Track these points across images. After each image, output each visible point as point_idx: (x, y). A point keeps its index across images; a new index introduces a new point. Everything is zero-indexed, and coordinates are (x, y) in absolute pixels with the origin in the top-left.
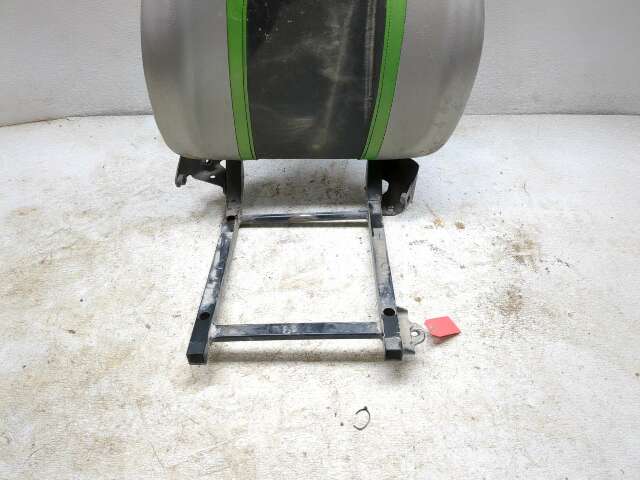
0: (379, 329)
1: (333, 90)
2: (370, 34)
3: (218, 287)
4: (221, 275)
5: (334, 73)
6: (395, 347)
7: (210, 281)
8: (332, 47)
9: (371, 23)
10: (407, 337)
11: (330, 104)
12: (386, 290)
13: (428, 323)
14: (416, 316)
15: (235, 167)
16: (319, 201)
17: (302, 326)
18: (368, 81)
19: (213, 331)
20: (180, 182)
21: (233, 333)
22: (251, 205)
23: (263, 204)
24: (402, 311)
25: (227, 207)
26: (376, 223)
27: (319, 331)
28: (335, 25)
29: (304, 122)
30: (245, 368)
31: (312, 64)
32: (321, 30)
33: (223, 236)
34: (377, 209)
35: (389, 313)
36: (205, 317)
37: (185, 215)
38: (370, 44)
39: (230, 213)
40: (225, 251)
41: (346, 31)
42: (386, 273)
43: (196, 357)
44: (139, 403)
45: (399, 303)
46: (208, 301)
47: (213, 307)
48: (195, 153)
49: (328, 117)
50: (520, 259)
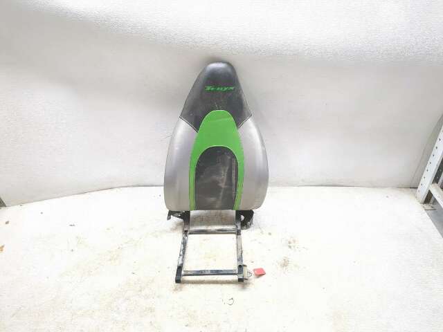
0: (237, 272)
1: (222, 190)
2: (234, 175)
3: (183, 257)
4: (184, 253)
5: (223, 185)
6: (241, 278)
7: (180, 255)
8: (222, 178)
9: (234, 171)
10: (246, 274)
11: (221, 194)
12: (240, 259)
13: (254, 270)
14: (250, 268)
15: (188, 213)
16: (218, 224)
17: (212, 271)
18: (234, 187)
19: (183, 273)
20: (169, 218)
21: (189, 273)
22: (193, 225)
23: (198, 225)
24: (245, 266)
25: (184, 227)
26: (238, 233)
27: (217, 273)
28: (223, 172)
29: (213, 199)
30: (193, 286)
31: (216, 183)
32: (218, 174)
33: (184, 238)
34: (239, 228)
35: (240, 266)
36: (180, 268)
37: (169, 230)
38: (234, 177)
39: (185, 229)
40: (184, 244)
41: (226, 174)
42: (240, 252)
43: (178, 281)
44: (158, 297)
45: (244, 263)
46: (180, 262)
47: (182, 264)
48: (174, 209)
49: (221, 198)
50: (290, 247)
